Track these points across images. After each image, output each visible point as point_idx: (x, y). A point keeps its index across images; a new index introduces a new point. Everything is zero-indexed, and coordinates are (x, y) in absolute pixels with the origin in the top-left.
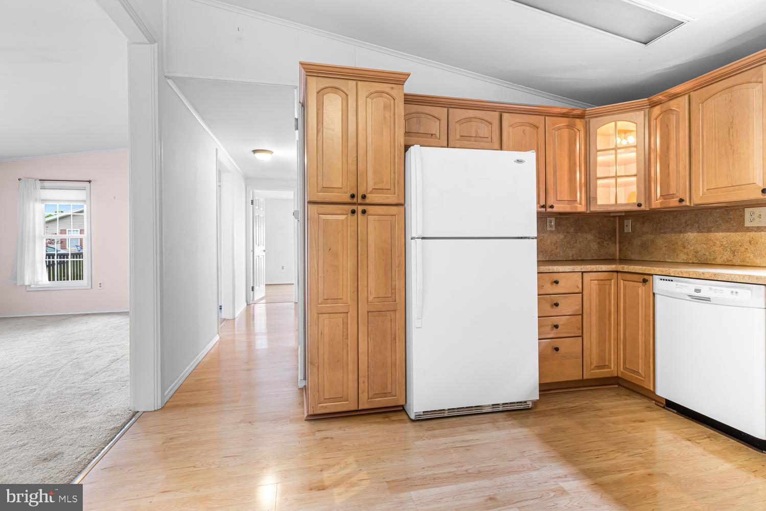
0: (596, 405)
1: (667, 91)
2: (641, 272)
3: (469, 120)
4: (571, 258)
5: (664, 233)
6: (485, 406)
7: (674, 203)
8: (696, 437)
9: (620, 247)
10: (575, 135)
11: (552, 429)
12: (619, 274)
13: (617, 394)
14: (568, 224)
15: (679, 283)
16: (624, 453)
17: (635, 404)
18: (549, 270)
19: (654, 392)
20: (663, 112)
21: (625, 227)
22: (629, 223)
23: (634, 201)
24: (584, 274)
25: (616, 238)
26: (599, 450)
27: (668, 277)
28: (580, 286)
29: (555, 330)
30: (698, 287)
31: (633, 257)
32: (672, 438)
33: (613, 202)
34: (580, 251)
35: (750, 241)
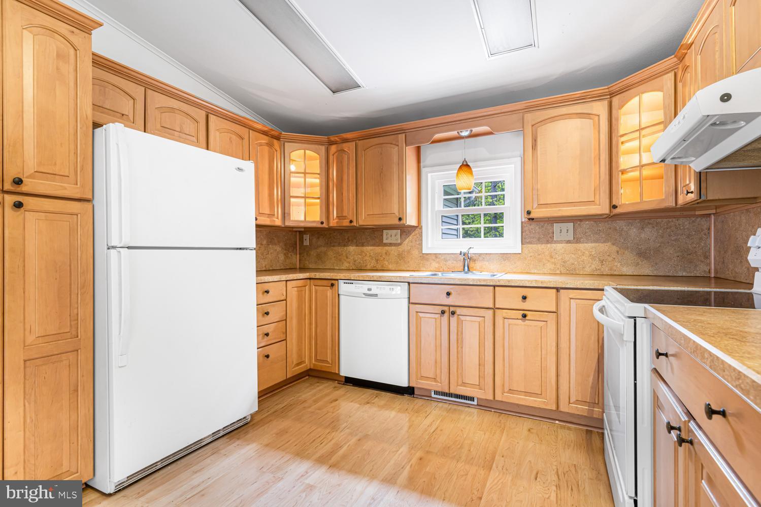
0: (300, 398)
1: (341, 135)
2: (329, 278)
3: (172, 110)
4: (264, 269)
5: (334, 246)
6: (205, 438)
7: (346, 223)
8: (371, 399)
9: (300, 257)
10: (274, 155)
11: (277, 434)
12: (312, 281)
13: (311, 384)
14: (262, 237)
15: (357, 285)
16: (337, 431)
17: (324, 388)
18: (261, 280)
19: (339, 374)
20: (338, 151)
21: (304, 240)
22: (307, 237)
23: (318, 219)
24: (288, 282)
25: (297, 250)
26: (319, 437)
27: (349, 281)
28: (285, 294)
29: (266, 338)
30: (370, 287)
31: (311, 266)
32: (359, 406)
33: (302, 218)
34: (271, 261)
35: (386, 253)
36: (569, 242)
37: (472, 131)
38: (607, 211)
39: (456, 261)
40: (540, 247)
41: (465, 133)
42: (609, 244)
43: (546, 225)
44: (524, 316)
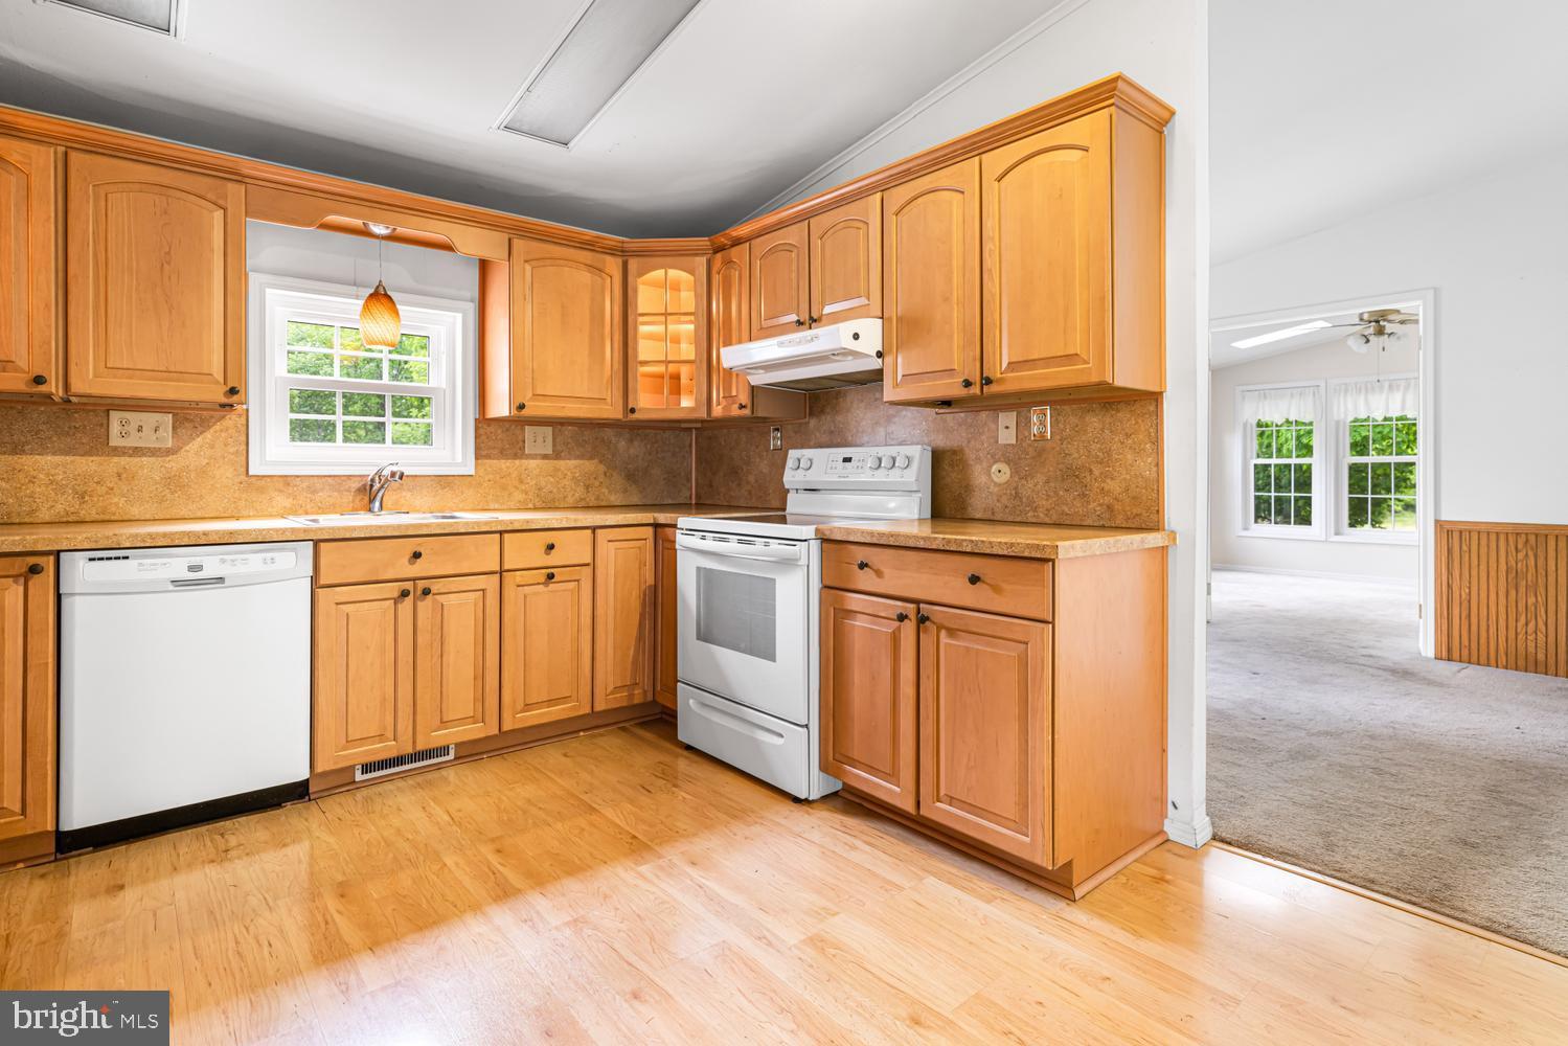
15: (147, 561)
27: (112, 552)
30: (195, 561)
35: (119, 475)
36: (545, 457)
37: (395, 229)
38: (619, 416)
39: (339, 491)
40: (504, 464)
41: (379, 229)
42: (596, 461)
43: (513, 427)
44: (551, 577)
